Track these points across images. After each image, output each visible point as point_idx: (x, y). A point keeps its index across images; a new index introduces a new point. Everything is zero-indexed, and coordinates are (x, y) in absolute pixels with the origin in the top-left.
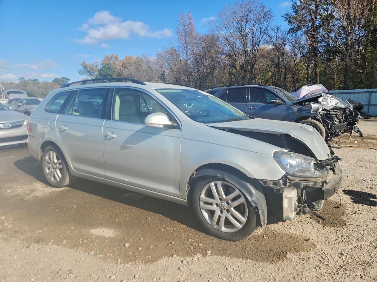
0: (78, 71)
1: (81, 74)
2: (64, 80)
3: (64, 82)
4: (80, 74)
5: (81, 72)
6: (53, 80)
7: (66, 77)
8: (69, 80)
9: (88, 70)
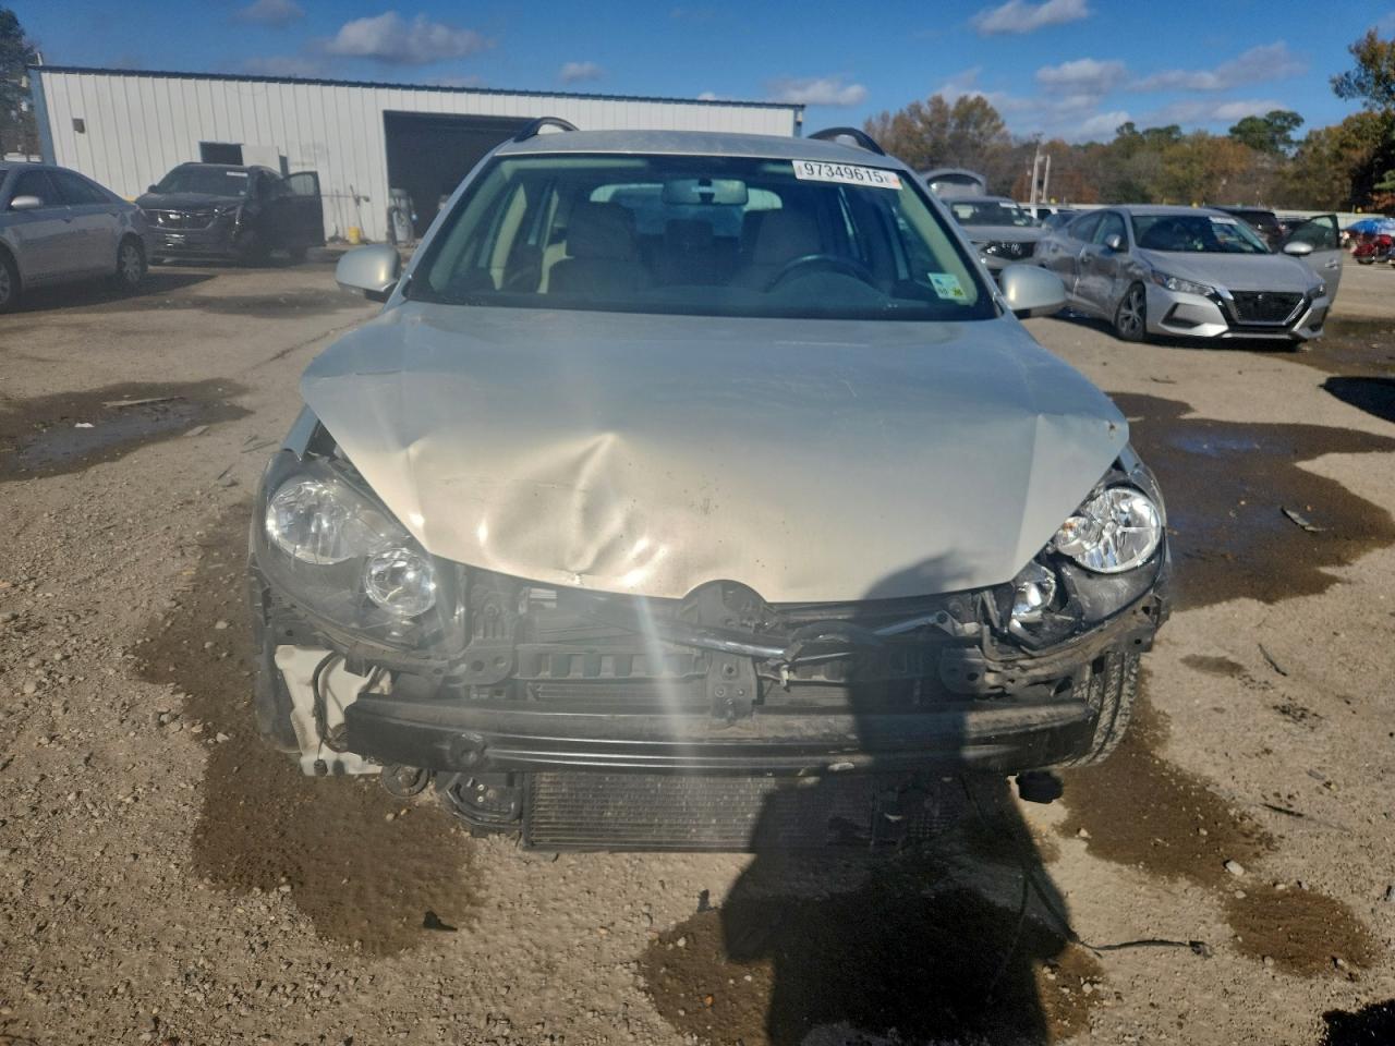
0: (1333, 81)
1: (1341, 96)
2: (1278, 122)
3: (1277, 132)
4: (1336, 96)
5: (1342, 88)
6: (1236, 124)
7: (1285, 108)
8: (1296, 120)
9: (1384, 69)
